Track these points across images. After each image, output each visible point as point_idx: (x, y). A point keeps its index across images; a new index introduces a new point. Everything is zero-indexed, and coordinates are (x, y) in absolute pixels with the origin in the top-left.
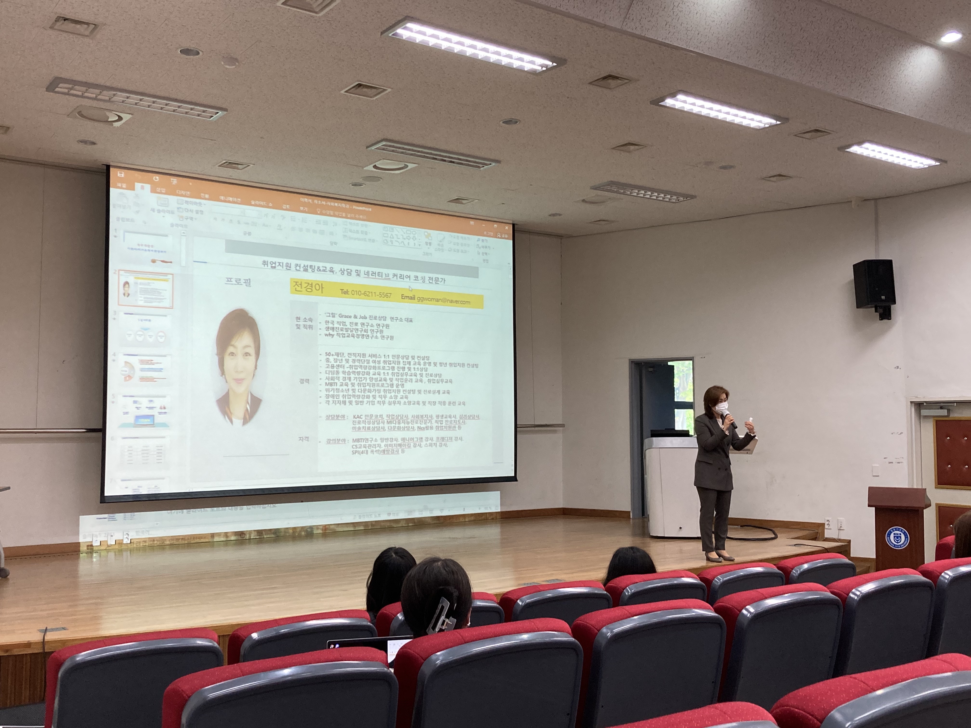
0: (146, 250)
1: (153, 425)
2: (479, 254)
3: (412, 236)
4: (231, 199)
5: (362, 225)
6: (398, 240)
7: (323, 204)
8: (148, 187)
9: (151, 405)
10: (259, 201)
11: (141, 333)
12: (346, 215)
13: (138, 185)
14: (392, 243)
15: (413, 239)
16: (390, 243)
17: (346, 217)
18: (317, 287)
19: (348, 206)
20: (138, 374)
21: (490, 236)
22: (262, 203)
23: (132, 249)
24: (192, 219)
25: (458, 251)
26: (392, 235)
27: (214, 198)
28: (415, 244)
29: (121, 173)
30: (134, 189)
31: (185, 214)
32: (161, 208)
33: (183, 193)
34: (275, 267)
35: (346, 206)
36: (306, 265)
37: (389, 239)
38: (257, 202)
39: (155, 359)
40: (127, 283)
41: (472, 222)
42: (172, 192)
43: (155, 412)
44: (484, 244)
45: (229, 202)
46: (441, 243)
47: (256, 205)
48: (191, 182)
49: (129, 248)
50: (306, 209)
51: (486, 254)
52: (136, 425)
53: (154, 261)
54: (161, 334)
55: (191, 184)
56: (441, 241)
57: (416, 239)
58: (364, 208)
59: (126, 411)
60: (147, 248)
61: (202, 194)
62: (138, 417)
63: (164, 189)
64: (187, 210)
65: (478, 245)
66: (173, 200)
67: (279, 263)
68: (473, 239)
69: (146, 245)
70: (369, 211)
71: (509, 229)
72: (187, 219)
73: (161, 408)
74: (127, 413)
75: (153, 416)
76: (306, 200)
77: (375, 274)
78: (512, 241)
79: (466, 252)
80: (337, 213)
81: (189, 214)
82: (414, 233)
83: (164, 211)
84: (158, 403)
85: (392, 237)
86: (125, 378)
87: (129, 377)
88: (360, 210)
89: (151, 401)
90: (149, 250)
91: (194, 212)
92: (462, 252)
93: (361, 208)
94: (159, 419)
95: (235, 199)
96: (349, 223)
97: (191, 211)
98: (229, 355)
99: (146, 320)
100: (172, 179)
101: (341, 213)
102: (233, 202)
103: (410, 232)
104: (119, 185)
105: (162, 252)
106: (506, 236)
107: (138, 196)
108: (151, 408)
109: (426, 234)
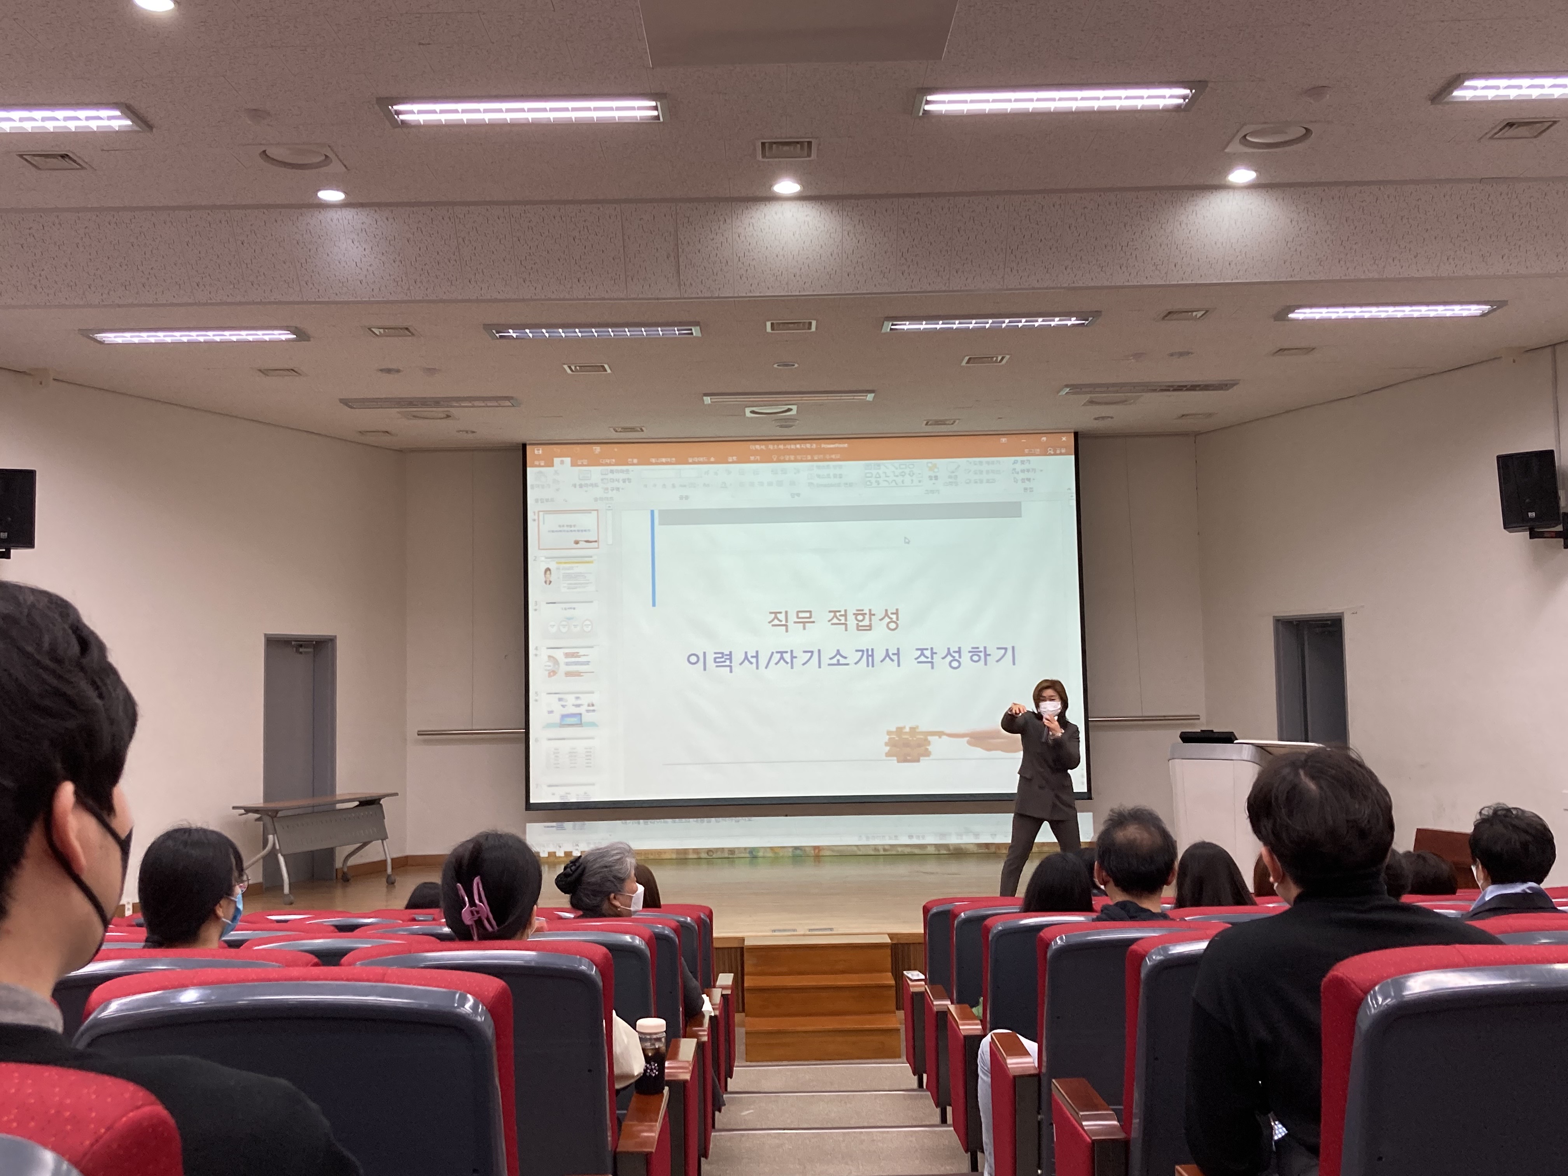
0: (568, 531)
1: (580, 724)
2: (1016, 481)
3: (907, 471)
4: (664, 460)
5: (835, 467)
6: (887, 479)
7: (780, 449)
8: (568, 460)
9: (579, 702)
10: (698, 457)
11: (564, 623)
12: (812, 457)
13: (557, 461)
14: (878, 484)
15: (909, 474)
16: (875, 484)
17: (813, 460)
19: (815, 446)
20: (563, 668)
21: (1034, 455)
22: (701, 459)
23: (553, 531)
24: (618, 489)
25: (981, 481)
26: (878, 473)
27: (644, 461)
28: (912, 480)
29: (539, 450)
30: (552, 466)
31: (610, 485)
32: (583, 482)
33: (608, 461)
35: (811, 446)
37: (873, 480)
38: (696, 459)
39: (582, 652)
40: (548, 570)
41: (1004, 440)
42: (594, 462)
43: (582, 710)
44: (1026, 466)
45: (662, 464)
46: (953, 475)
47: (694, 463)
48: (616, 448)
49: (549, 531)
50: (758, 458)
51: (1029, 480)
52: (562, 725)
53: (577, 542)
54: (588, 623)
55: (616, 450)
56: (953, 472)
57: (913, 474)
58: (837, 445)
59: (550, 710)
60: (569, 529)
61: (629, 460)
62: (564, 717)
63: (586, 461)
64: (612, 480)
65: (1014, 469)
66: (596, 472)
68: (1006, 462)
69: (567, 526)
70: (845, 448)
71: (1068, 440)
72: (612, 490)
73: (589, 705)
74: (551, 712)
75: (581, 714)
76: (758, 447)
78: (1073, 457)
79: (994, 481)
80: (799, 457)
81: (616, 485)
82: (911, 466)
83: (586, 485)
84: (585, 700)
85: (878, 476)
86: (549, 673)
87: (552, 673)
88: (832, 448)
89: (577, 698)
90: (571, 531)
91: (621, 482)
92: (988, 481)
93: (832, 446)
94: (587, 717)
95: (669, 460)
96: (817, 466)
97: (618, 481)
99: (571, 608)
100: (594, 448)
101: (805, 456)
102: (667, 463)
103: (904, 466)
104: (537, 463)
105: (585, 531)
106: (1063, 451)
107: (556, 473)
108: (578, 706)
109: (930, 465)
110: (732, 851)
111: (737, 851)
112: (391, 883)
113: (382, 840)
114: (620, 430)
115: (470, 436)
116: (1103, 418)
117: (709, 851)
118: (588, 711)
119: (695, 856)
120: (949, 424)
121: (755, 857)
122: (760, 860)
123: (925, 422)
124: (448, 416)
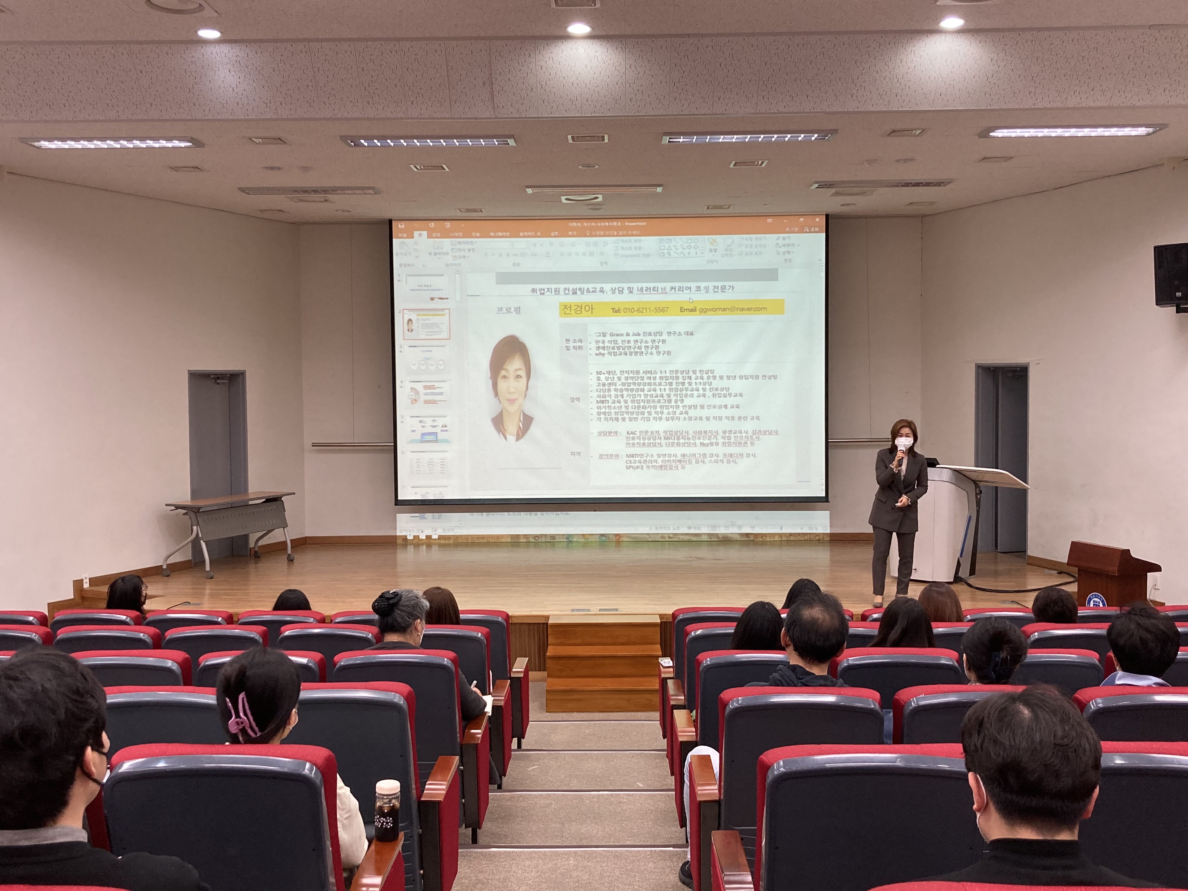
0: (425, 290)
1: (436, 441)
2: (778, 253)
3: (693, 245)
4: (500, 234)
5: (635, 241)
6: (676, 251)
7: (592, 226)
8: (425, 233)
9: (435, 424)
10: (527, 232)
11: (423, 362)
12: (618, 233)
13: (416, 233)
14: (669, 255)
15: (694, 247)
16: (668, 256)
17: (618, 235)
18: (587, 308)
19: (619, 224)
20: (423, 398)
21: (794, 232)
22: (530, 234)
23: (414, 290)
24: (464, 257)
25: (751, 254)
26: (669, 246)
27: (485, 235)
28: (696, 252)
29: (402, 225)
30: (413, 237)
31: (458, 254)
32: (437, 251)
33: (457, 234)
34: (544, 294)
35: (617, 224)
36: (575, 288)
37: (666, 252)
38: (526, 234)
39: (437, 385)
40: (410, 320)
41: (770, 220)
42: (446, 235)
43: (437, 430)
44: (787, 241)
45: (499, 237)
46: (729, 248)
47: (524, 237)
48: (463, 224)
49: (411, 290)
50: (575, 233)
51: (789, 252)
52: (422, 441)
53: (432, 299)
54: (441, 362)
56: (729, 246)
57: (698, 247)
58: (637, 224)
59: (413, 429)
60: (426, 288)
61: (474, 234)
62: (423, 434)
63: (439, 234)
64: (460, 250)
65: (778, 244)
66: (447, 243)
67: (548, 289)
68: (771, 238)
69: (425, 286)
70: (644, 226)
71: (821, 221)
72: (460, 258)
73: (443, 427)
74: (413, 431)
75: (436, 433)
76: (575, 224)
77: (650, 289)
78: (824, 235)
79: (761, 253)
80: (607, 233)
81: (462, 254)
82: (696, 241)
83: (439, 253)
84: (440, 422)
85: (669, 248)
86: (412, 401)
87: (414, 401)
88: (633, 226)
89: (434, 421)
90: (428, 290)
91: (467, 251)
92: (756, 254)
93: (634, 224)
94: (441, 436)
95: (505, 234)
96: (621, 240)
97: (464, 250)
98: (502, 378)
99: (428, 351)
100: (446, 224)
101: (612, 232)
102: (503, 237)
103: (690, 241)
104: (400, 235)
105: (439, 290)
106: (817, 229)
107: (416, 243)
108: (434, 427)
109: (710, 240)
110: (553, 537)
111: (557, 537)
112: (291, 560)
113: (284, 528)
114: (464, 210)
115: (346, 214)
116: (848, 205)
117: (536, 536)
118: (442, 431)
119: (525, 540)
120: (725, 209)
121: (571, 542)
122: (575, 544)
123: (706, 207)
124: (326, 200)
